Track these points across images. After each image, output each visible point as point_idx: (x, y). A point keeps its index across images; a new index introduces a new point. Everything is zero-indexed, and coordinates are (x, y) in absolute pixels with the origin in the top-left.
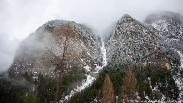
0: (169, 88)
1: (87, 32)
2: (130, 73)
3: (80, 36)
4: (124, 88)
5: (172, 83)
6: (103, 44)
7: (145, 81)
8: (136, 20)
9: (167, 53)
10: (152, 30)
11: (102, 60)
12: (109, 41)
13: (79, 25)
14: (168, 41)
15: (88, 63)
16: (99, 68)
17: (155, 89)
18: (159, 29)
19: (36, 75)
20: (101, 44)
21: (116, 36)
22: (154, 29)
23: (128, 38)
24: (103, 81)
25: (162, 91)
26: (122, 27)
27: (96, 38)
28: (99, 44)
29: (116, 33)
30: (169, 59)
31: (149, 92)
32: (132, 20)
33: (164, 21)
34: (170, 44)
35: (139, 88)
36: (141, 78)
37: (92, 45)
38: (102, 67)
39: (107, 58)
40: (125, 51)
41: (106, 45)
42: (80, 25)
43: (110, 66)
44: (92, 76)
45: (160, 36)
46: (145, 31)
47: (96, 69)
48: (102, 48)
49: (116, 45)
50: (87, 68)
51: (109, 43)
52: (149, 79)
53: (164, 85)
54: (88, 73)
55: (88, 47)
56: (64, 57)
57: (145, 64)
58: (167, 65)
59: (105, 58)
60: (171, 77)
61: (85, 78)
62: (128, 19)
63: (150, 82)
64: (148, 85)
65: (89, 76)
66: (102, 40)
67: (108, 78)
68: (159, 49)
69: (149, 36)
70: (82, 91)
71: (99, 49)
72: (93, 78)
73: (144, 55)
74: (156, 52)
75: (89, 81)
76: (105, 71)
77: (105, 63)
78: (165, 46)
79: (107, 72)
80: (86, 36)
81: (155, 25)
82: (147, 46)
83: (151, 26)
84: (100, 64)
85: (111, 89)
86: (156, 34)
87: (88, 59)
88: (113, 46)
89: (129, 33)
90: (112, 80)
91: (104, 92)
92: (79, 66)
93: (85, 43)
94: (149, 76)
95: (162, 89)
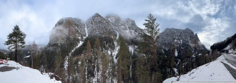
0: (112, 46)
1: (78, 22)
2: (98, 40)
3: (75, 24)
4: (95, 46)
5: (113, 44)
6: (86, 27)
7: (104, 43)
8: (102, 16)
9: (113, 32)
10: (108, 22)
11: (86, 34)
12: (89, 26)
13: (73, 18)
14: (114, 27)
15: (80, 36)
16: (84, 38)
17: (107, 46)
18: (111, 22)
19: (59, 44)
20: (85, 27)
21: (92, 23)
22: (109, 21)
23: (97, 24)
24: (87, 43)
25: (109, 47)
26: (94, 19)
27: (83, 25)
28: (84, 27)
29: (92, 21)
30: (113, 34)
31: (104, 47)
32: (100, 16)
33: (113, 18)
34: (115, 28)
35: (101, 45)
36: (102, 42)
37: (81, 28)
38: (86, 37)
39: (88, 33)
40: (96, 30)
41: (87, 28)
42: (75, 19)
43: (89, 36)
44: (82, 41)
45: (111, 24)
46: (105, 21)
47: (83, 38)
48: (85, 29)
49: (92, 27)
50: (79, 38)
51: (89, 27)
52: (105, 42)
53: (110, 44)
54: (80, 40)
55: (79, 29)
56: (69, 34)
57: (104, 36)
58: (112, 37)
59: (87, 33)
60: (113, 42)
61: (79, 42)
62: (98, 15)
63: (105, 43)
64: (104, 44)
65: (81, 41)
66: (85, 25)
67: (89, 42)
68: (110, 30)
69: (106, 24)
70: (78, 48)
71: (84, 29)
72: (82, 42)
73: (104, 32)
74: (108, 31)
75: (81, 43)
76: (87, 39)
77: (87, 35)
78: (113, 29)
79: (88, 39)
80: (78, 24)
81: (109, 20)
82: (105, 28)
83: (108, 20)
84: (85, 36)
85: (90, 46)
86: (109, 23)
87: (80, 34)
88: (90, 28)
89: (97, 22)
90: (90, 43)
91: (87, 47)
92: (76, 37)
93: (77, 27)
94: (105, 41)
95: (109, 46)
